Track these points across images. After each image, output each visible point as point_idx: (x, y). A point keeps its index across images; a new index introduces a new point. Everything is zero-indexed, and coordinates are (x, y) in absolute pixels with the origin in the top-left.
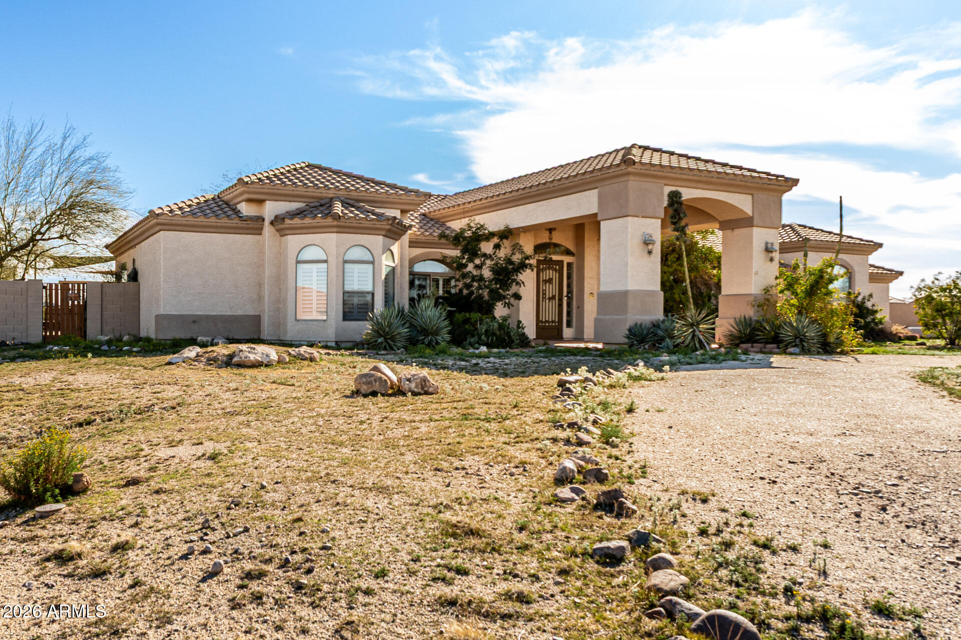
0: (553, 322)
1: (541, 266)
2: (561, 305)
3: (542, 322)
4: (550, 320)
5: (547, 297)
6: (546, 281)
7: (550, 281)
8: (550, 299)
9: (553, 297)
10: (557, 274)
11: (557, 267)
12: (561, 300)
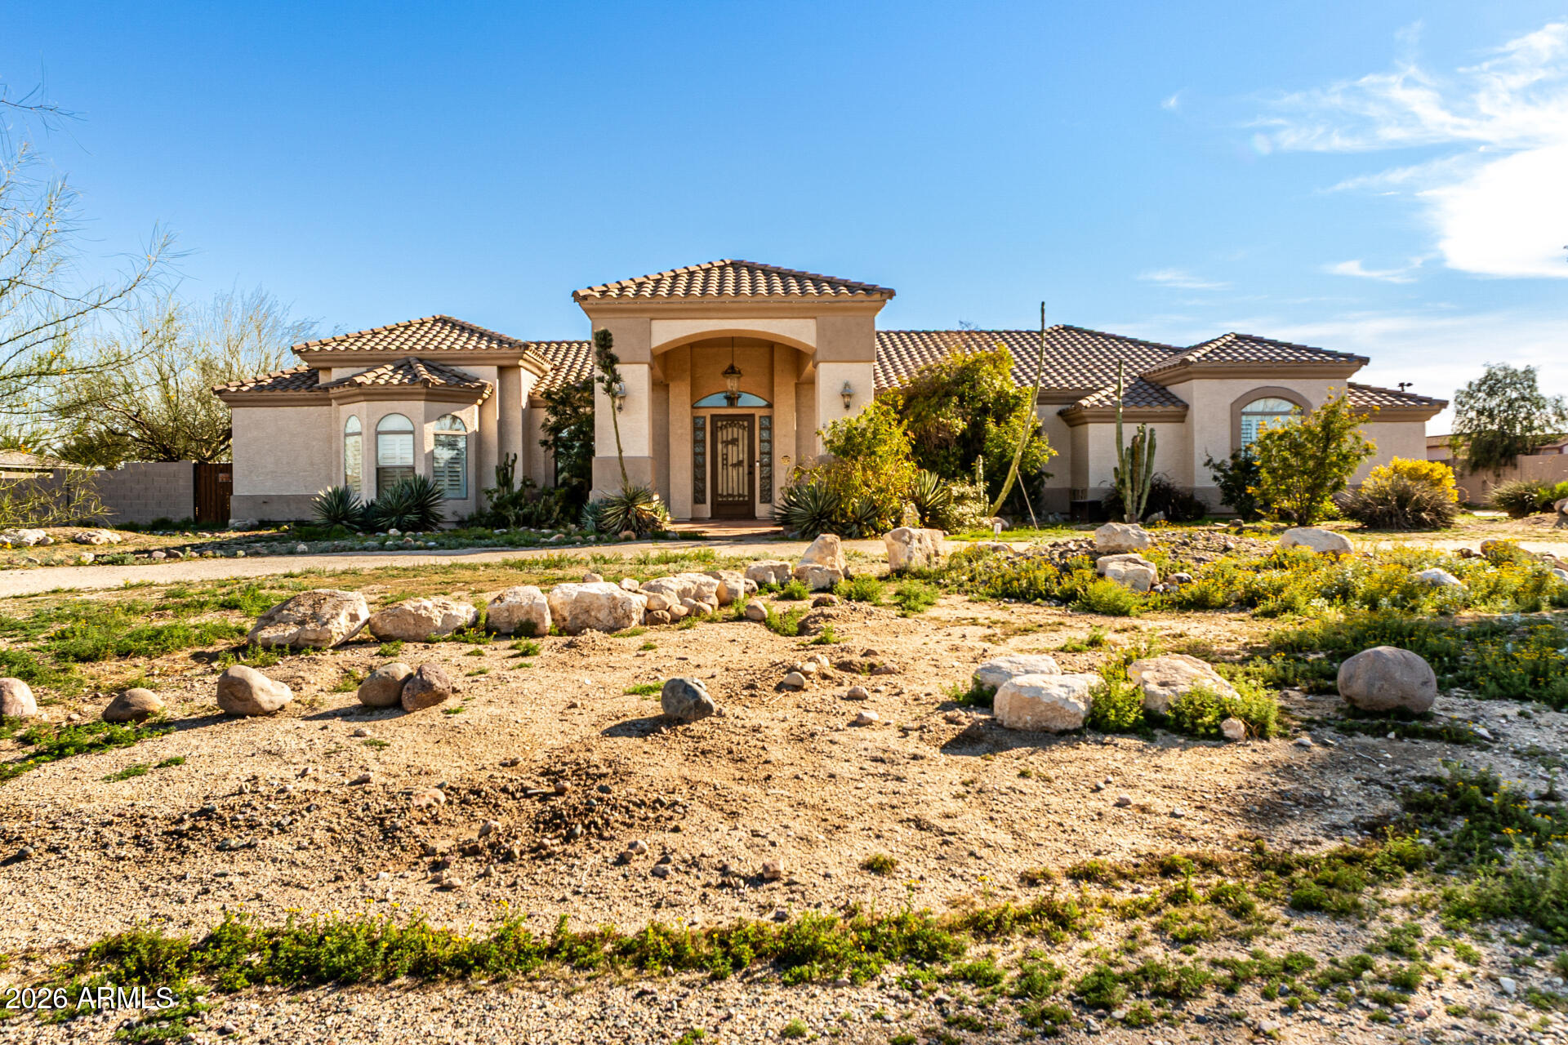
0: (739, 495)
1: (719, 424)
2: (751, 473)
3: (722, 496)
4: (736, 493)
5: (730, 462)
6: (726, 443)
7: (734, 442)
8: (733, 465)
9: (740, 463)
10: (746, 434)
11: (746, 424)
12: (751, 466)
